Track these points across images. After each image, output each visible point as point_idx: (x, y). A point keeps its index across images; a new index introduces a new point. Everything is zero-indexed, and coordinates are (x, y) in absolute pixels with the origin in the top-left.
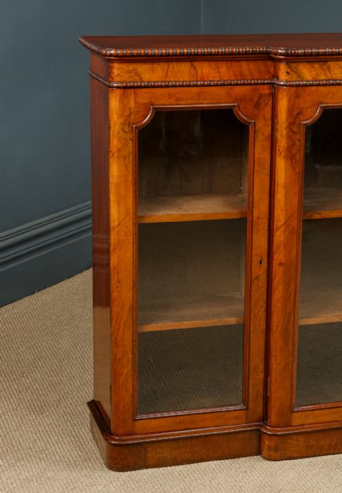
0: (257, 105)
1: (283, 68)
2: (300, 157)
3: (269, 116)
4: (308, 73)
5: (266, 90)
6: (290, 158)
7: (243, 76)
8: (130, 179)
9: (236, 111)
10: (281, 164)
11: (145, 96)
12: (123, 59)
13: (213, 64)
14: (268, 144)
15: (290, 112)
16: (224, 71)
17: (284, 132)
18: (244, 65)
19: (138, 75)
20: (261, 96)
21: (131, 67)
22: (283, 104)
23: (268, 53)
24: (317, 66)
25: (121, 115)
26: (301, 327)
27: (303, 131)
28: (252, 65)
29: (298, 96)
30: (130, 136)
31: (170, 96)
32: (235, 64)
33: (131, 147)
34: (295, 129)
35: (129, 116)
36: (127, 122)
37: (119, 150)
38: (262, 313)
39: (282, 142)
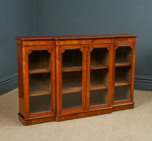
0: (52, 49)
1: (57, 42)
2: (61, 59)
3: (54, 51)
4: (62, 43)
5: (54, 46)
6: (59, 60)
7: (49, 44)
8: (27, 64)
9: (48, 50)
10: (57, 61)
11: (30, 48)
12: (25, 40)
13: (43, 41)
14: (54, 57)
15: (59, 51)
16: (45, 43)
17: (58, 54)
18: (49, 41)
19: (28, 44)
20: (53, 48)
21: (27, 42)
22: (57, 49)
23: (54, 39)
24: (63, 41)
25: (25, 52)
26: (63, 94)
27: (61, 54)
28: (51, 42)
29: (60, 47)
30: (27, 56)
31: (35, 48)
32: (48, 41)
33: (27, 58)
34: (60, 54)
35: (27, 52)
36: (26, 53)
37: (25, 59)
38: (55, 91)
39: (57, 57)
